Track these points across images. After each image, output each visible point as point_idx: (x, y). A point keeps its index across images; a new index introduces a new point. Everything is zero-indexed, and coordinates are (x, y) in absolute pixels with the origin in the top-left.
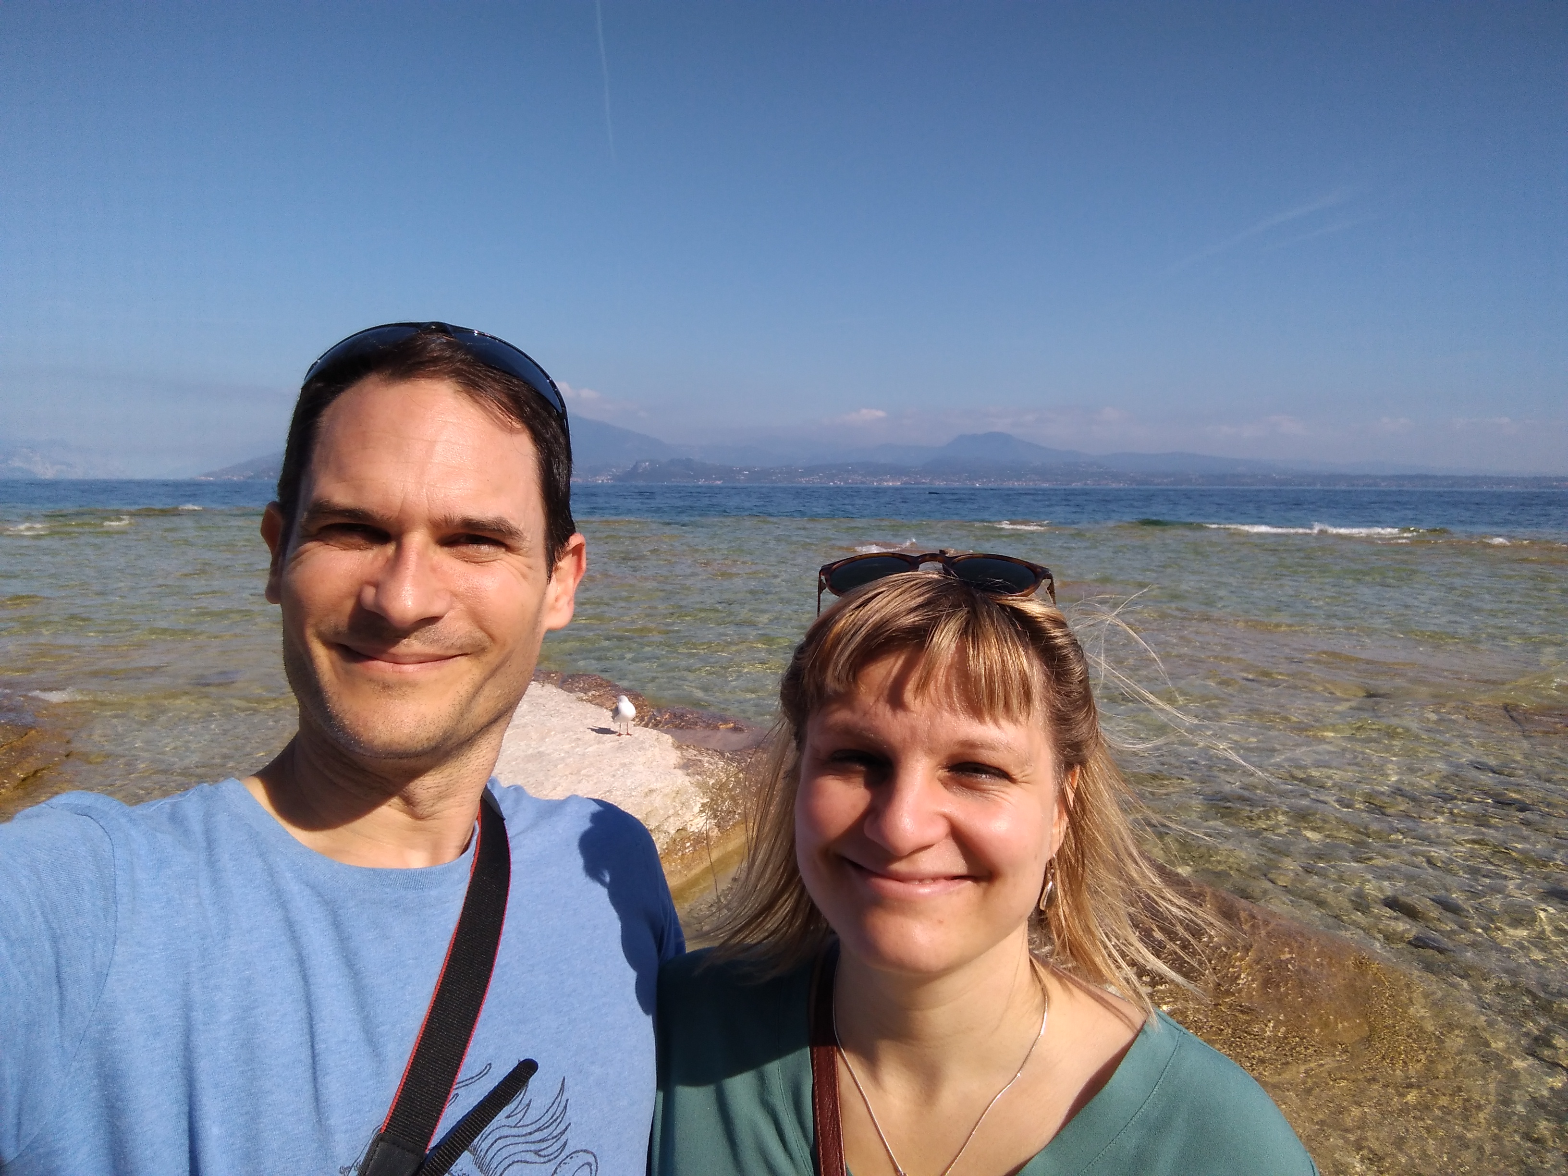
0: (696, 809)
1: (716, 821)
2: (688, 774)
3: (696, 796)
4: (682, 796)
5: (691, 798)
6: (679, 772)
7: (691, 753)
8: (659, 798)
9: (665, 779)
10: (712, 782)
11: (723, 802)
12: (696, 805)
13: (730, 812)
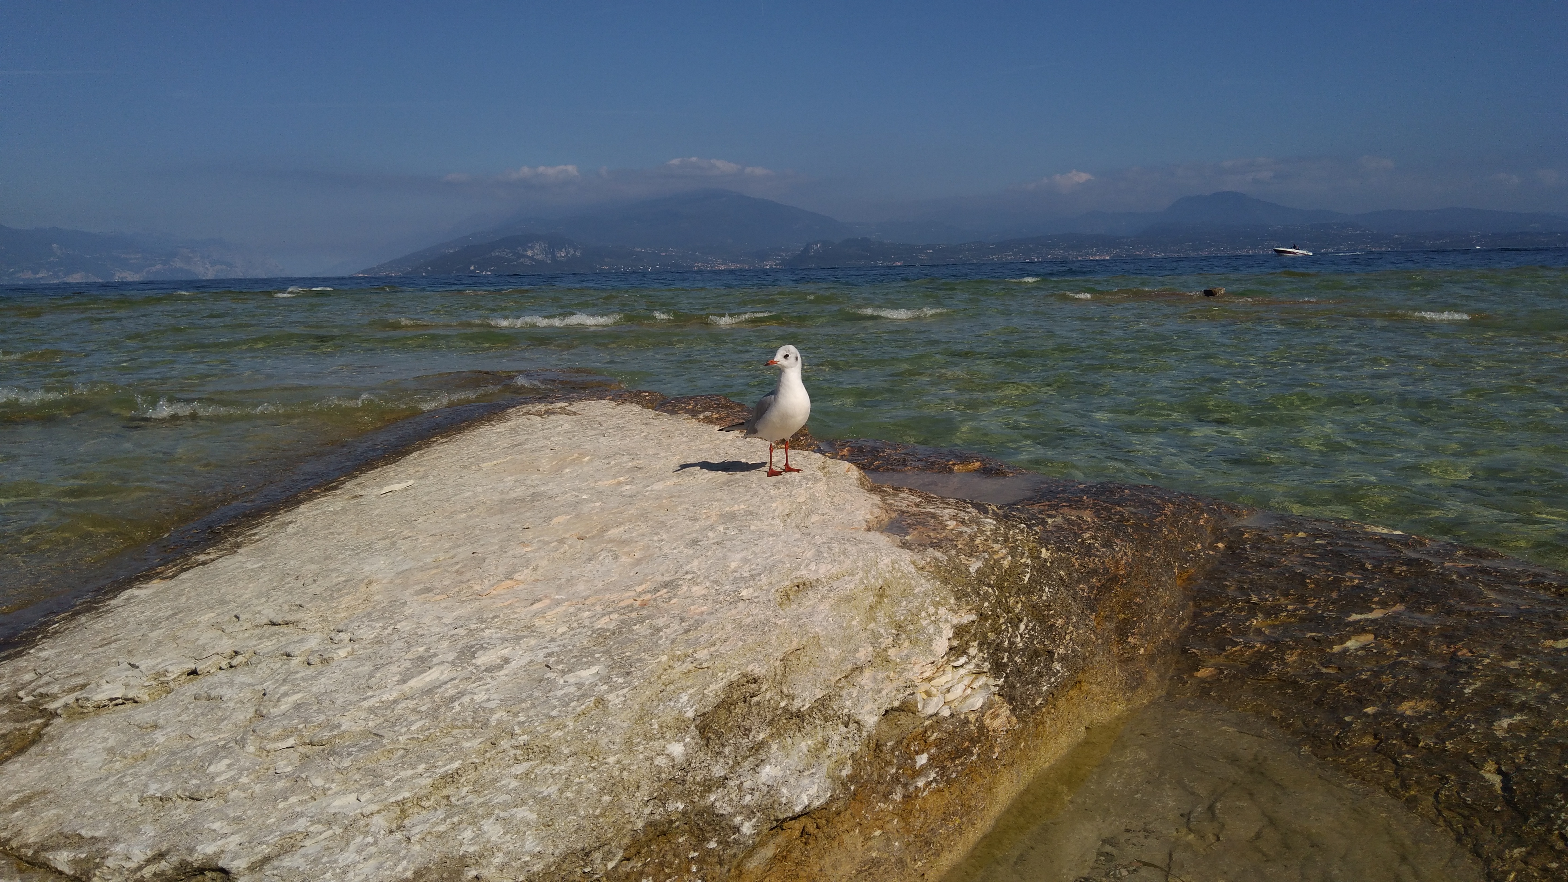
0: (941, 645)
1: (1001, 682)
2: (905, 545)
3: (936, 605)
4: (894, 602)
5: (921, 608)
6: (882, 540)
7: (907, 501)
8: (824, 607)
9: (844, 552)
10: (975, 566)
11: (1015, 623)
12: (939, 631)
13: (1036, 654)
